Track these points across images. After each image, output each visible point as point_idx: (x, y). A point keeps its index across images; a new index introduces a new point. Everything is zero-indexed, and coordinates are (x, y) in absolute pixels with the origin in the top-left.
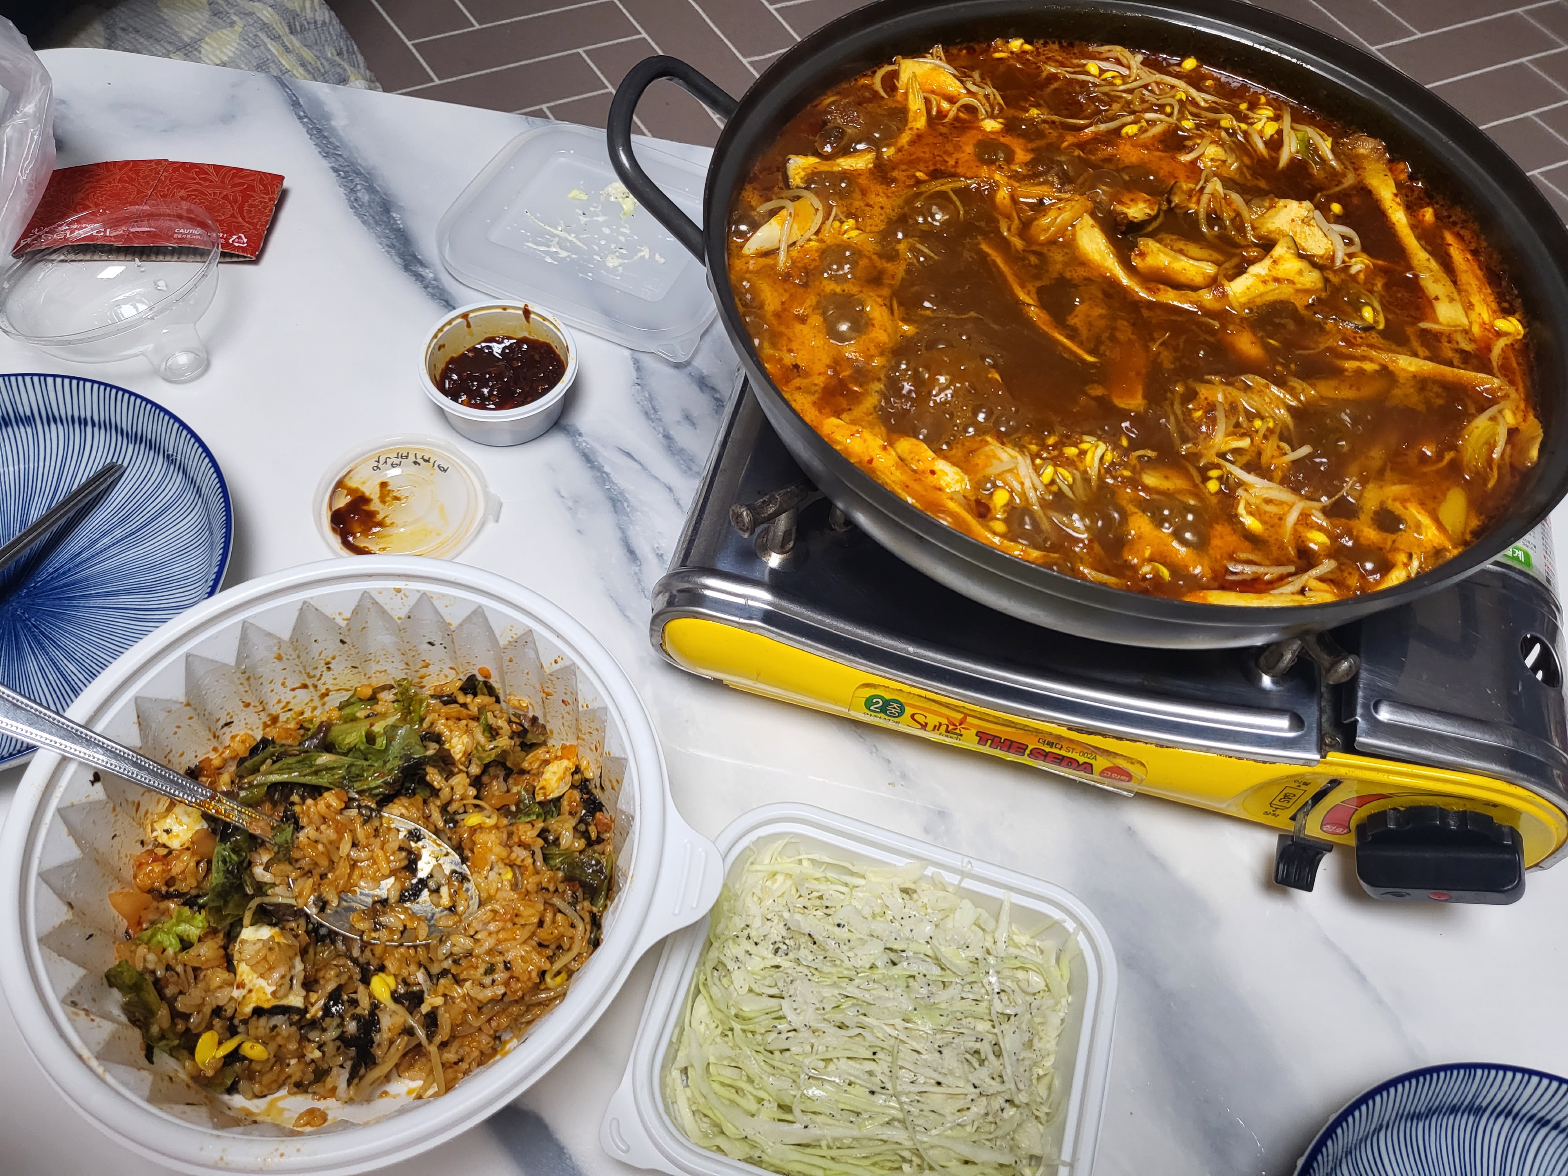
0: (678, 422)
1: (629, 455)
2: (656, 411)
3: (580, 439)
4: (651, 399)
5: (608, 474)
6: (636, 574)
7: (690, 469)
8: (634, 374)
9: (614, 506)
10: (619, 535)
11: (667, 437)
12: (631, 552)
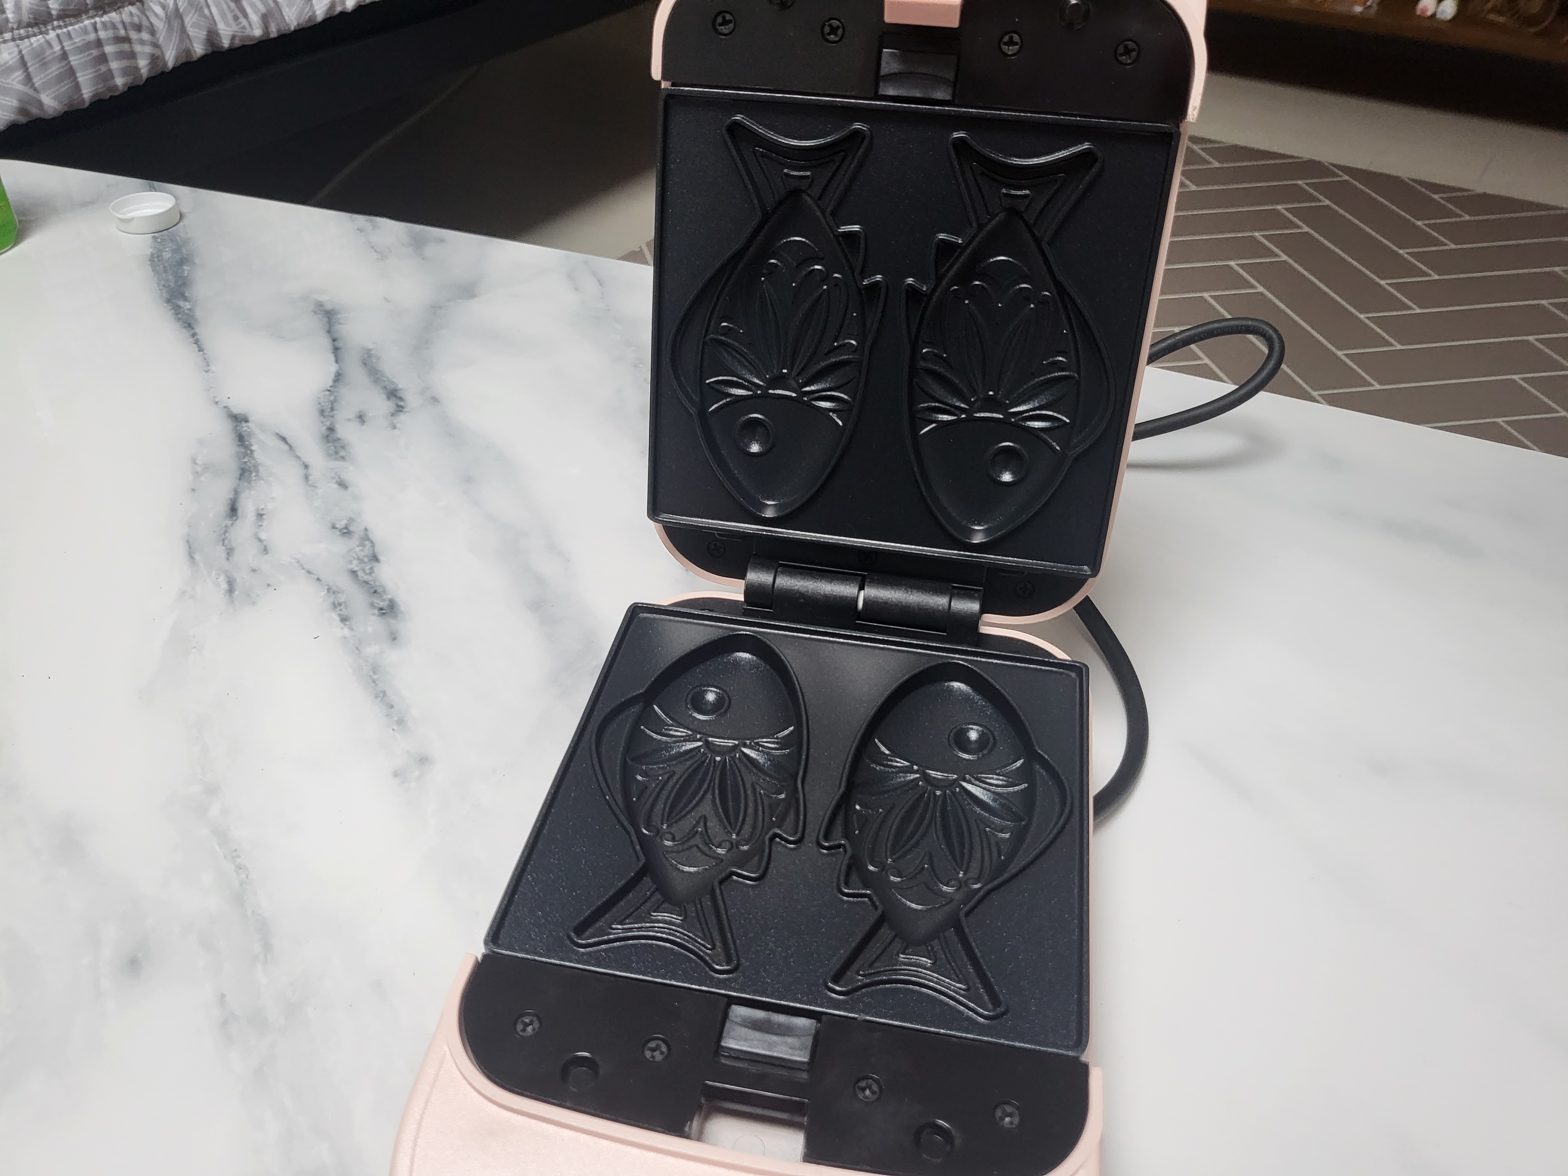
0: (349, 420)
1: (284, 439)
2: (332, 409)
3: (244, 424)
4: (333, 402)
5: (252, 451)
6: (226, 526)
7: (336, 453)
8: (330, 383)
9: (241, 475)
10: (231, 495)
11: (331, 429)
12: (233, 510)
